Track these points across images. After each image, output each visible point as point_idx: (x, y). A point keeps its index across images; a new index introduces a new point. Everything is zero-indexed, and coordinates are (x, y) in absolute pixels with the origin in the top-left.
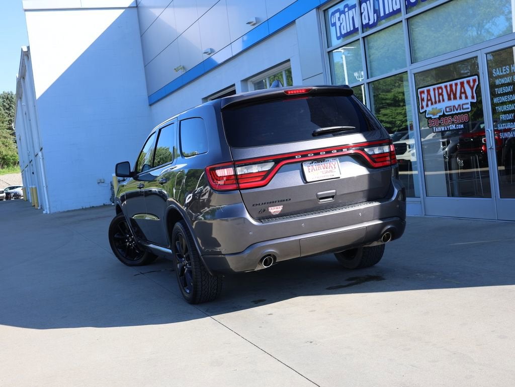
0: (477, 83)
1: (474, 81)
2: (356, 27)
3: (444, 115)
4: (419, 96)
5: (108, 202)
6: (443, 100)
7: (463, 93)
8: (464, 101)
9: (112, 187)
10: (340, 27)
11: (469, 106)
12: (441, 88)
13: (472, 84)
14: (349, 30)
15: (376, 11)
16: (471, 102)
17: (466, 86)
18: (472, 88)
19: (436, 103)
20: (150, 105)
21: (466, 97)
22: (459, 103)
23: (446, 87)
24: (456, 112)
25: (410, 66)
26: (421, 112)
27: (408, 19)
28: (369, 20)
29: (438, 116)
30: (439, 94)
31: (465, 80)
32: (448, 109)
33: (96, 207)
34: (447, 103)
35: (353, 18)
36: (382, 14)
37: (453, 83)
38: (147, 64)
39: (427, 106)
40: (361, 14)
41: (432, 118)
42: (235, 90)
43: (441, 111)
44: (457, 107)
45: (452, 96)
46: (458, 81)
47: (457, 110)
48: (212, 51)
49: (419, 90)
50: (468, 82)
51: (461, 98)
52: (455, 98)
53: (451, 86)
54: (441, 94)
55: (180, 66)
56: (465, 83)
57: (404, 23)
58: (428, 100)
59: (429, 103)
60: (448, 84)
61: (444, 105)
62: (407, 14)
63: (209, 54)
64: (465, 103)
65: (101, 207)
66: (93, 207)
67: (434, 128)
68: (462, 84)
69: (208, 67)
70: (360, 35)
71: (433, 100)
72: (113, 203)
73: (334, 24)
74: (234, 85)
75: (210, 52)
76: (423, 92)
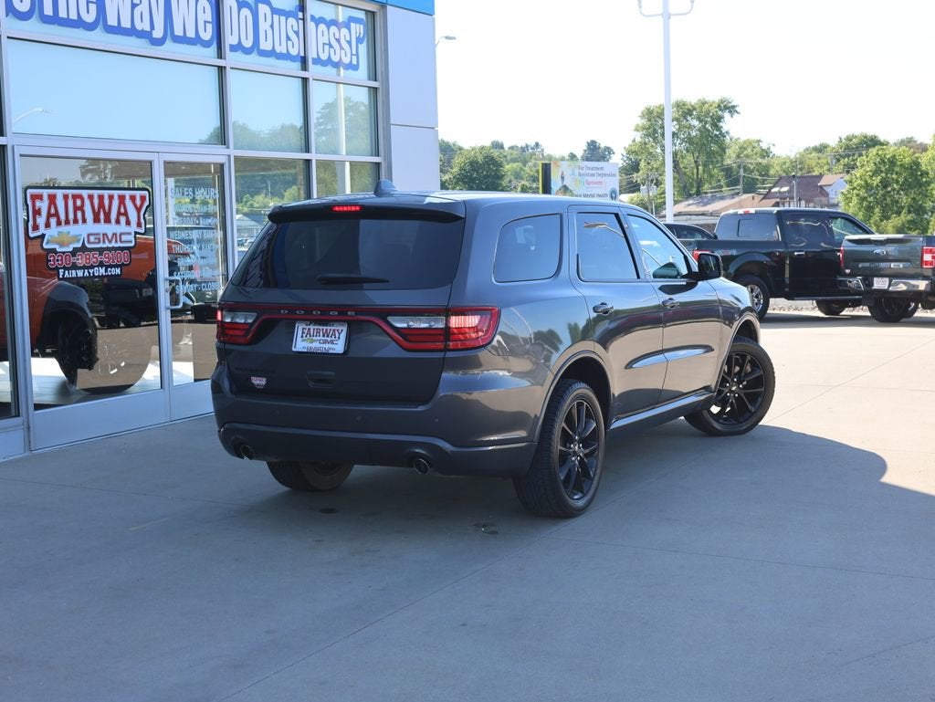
0: (147, 203)
1: (143, 198)
3: (83, 249)
4: (30, 203)
6: (84, 221)
7: (123, 214)
8: (123, 228)
11: (131, 238)
12: (81, 197)
13: (138, 202)
16: (135, 232)
17: (128, 203)
18: (138, 210)
19: (67, 222)
21: (128, 223)
22: (114, 231)
23: (91, 197)
24: (107, 245)
25: (12, 135)
26: (32, 235)
29: (70, 249)
30: (76, 209)
31: (127, 193)
32: (92, 239)
37: (106, 193)
39: (48, 225)
41: (58, 250)
43: (78, 241)
44: (110, 237)
45: (102, 216)
47: (110, 242)
49: (31, 192)
50: (133, 198)
51: (118, 222)
52: (108, 220)
53: (101, 198)
54: (81, 208)
56: (127, 198)
58: (49, 215)
59: (53, 221)
60: (95, 193)
61: (85, 230)
64: (125, 232)
67: (61, 271)
68: (122, 199)
71: (63, 217)
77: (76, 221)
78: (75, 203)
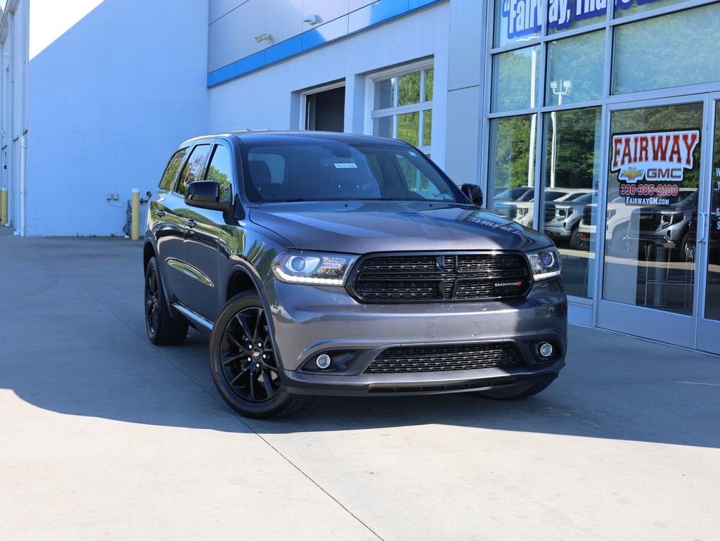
0: (697, 142)
1: (694, 137)
2: (539, 24)
3: (644, 182)
4: (614, 146)
5: (120, 233)
6: (647, 159)
7: (676, 152)
9: (129, 210)
10: (515, 19)
11: (681, 173)
12: (646, 139)
13: (689, 141)
14: (527, 27)
16: (685, 169)
17: (681, 142)
18: (689, 148)
19: (635, 160)
20: (209, 87)
21: (679, 160)
22: (668, 167)
23: (653, 139)
24: (661, 179)
25: (608, 98)
26: (613, 170)
27: (614, 27)
28: (559, 17)
29: (635, 182)
30: (642, 149)
31: (681, 134)
32: (651, 173)
33: (100, 237)
34: (652, 164)
35: (536, 8)
36: (579, 12)
37: (664, 134)
38: (213, 22)
39: (623, 162)
40: (549, 6)
41: (628, 182)
42: (343, 89)
43: (641, 174)
44: (664, 172)
45: (660, 155)
47: (664, 176)
48: (318, 19)
49: (615, 137)
50: (685, 138)
51: (671, 159)
52: (663, 158)
53: (660, 138)
54: (644, 149)
55: (265, 35)
57: (608, 32)
58: (625, 155)
59: (627, 159)
60: (657, 135)
61: (647, 166)
62: (614, 18)
63: (313, 24)
64: (676, 167)
65: (106, 238)
66: (95, 236)
67: (628, 198)
68: (676, 138)
69: (308, 43)
70: (542, 38)
71: (633, 156)
72: (127, 234)
73: (507, 14)
74: (344, 79)
75: (314, 22)
76: (619, 141)
77: (641, 159)
78: (642, 144)
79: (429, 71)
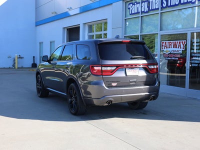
2: (139, 12)
3: (171, 53)
5: (11, 66)
6: (171, 47)
7: (180, 46)
8: (179, 49)
9: (14, 60)
10: (132, 10)
12: (171, 42)
14: (135, 12)
15: (148, 7)
16: (182, 50)
17: (181, 44)
18: (183, 45)
20: (36, 26)
21: (181, 48)
22: (177, 50)
23: (173, 42)
25: (159, 31)
26: (161, 50)
27: (161, 13)
28: (145, 10)
29: (168, 53)
30: (170, 45)
31: (181, 41)
32: (172, 51)
33: (6, 68)
34: (173, 49)
35: (138, 8)
36: (151, 9)
37: (176, 41)
38: (37, 8)
39: (164, 48)
40: (142, 7)
41: (166, 53)
42: (79, 27)
46: (178, 41)
47: (176, 52)
48: (71, 8)
50: (182, 42)
52: (176, 47)
55: (54, 12)
57: (159, 14)
58: (165, 46)
61: (171, 49)
62: (161, 11)
63: (69, 10)
64: (180, 50)
65: (8, 68)
66: (4, 68)
67: (166, 58)
68: (180, 42)
69: (66, 15)
70: (140, 15)
71: (167, 47)
72: (14, 67)
73: (129, 9)
74: (79, 25)
76: (163, 43)
79: (106, 23)
